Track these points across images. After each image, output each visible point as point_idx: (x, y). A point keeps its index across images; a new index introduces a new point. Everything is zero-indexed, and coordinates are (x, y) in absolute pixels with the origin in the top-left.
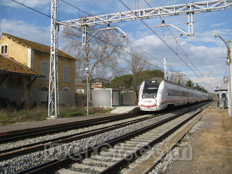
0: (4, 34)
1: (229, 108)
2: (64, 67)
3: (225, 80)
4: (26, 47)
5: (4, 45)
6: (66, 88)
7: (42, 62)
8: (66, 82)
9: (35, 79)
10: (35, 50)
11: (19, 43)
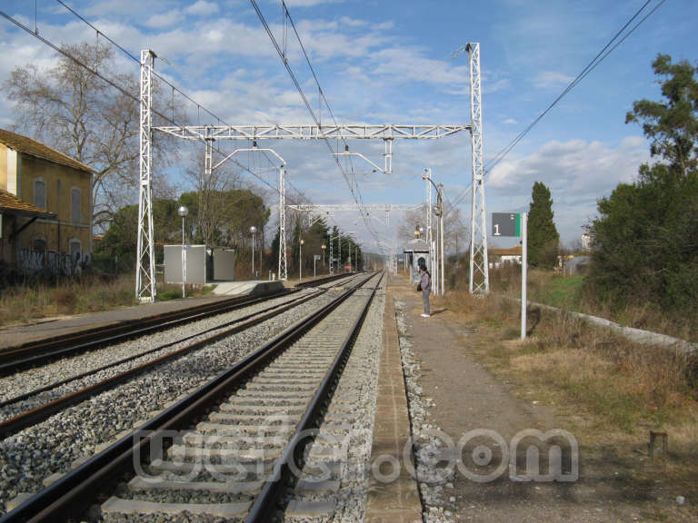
2: (73, 190)
4: (3, 146)
6: (74, 240)
7: (36, 180)
8: (76, 227)
9: (33, 221)
10: (23, 154)
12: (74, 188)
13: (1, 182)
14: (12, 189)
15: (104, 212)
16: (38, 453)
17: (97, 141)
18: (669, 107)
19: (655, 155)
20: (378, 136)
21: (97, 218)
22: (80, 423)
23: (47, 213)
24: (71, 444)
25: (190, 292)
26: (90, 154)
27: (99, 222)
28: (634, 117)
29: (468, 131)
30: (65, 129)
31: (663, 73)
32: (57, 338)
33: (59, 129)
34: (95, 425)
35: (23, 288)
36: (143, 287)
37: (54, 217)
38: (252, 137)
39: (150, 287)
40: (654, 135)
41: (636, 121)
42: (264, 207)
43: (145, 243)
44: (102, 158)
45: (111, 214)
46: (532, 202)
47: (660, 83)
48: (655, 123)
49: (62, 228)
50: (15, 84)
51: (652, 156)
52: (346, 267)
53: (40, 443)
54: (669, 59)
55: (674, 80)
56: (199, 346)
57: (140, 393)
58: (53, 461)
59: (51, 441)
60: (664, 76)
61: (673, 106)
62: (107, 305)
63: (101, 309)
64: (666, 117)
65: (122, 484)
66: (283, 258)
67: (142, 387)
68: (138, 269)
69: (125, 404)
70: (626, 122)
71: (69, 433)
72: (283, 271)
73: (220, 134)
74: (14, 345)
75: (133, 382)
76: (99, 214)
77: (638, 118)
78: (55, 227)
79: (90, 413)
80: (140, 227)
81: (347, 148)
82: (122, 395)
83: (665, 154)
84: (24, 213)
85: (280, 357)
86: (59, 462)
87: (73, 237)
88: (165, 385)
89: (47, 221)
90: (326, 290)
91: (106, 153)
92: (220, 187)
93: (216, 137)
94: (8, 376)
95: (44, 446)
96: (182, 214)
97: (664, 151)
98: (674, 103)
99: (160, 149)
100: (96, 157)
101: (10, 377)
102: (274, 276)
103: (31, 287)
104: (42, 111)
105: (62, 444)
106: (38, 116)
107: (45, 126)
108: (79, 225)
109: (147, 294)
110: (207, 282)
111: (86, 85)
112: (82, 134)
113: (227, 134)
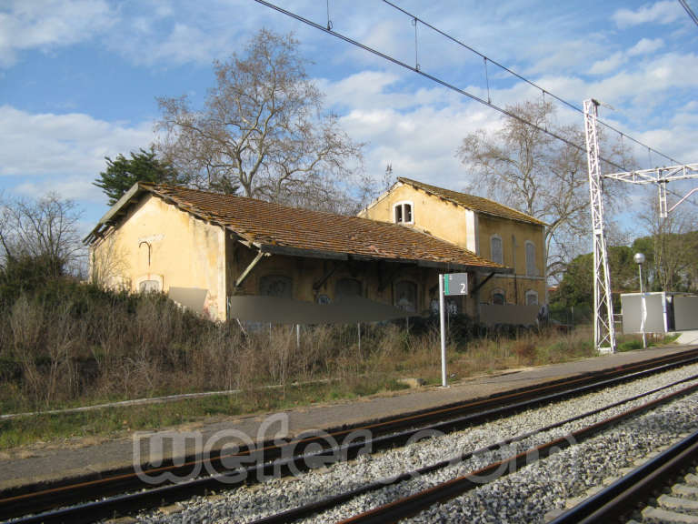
0: (403, 181)
2: (528, 244)
4: (459, 206)
5: (402, 204)
6: (532, 292)
7: (492, 236)
8: (532, 280)
9: (490, 277)
10: (480, 213)
11: (443, 199)
12: (528, 241)
13: (462, 241)
14: (471, 247)
15: (558, 263)
16: (512, 502)
17: (546, 194)
21: (551, 270)
22: (550, 476)
23: (504, 268)
24: (542, 496)
25: (652, 342)
26: (541, 208)
27: (553, 274)
30: (515, 186)
33: (509, 187)
34: (564, 478)
35: (486, 341)
36: (601, 338)
37: (511, 271)
39: (609, 338)
44: (552, 210)
45: (564, 265)
49: (519, 281)
50: (467, 149)
53: (513, 492)
56: (666, 401)
57: (608, 448)
58: (526, 511)
59: (524, 491)
62: (566, 357)
63: (562, 361)
67: (609, 442)
68: (596, 319)
69: (593, 459)
71: (540, 484)
73: (673, 175)
75: (600, 436)
76: (552, 265)
78: (512, 281)
79: (559, 466)
80: (596, 277)
82: (590, 450)
84: (484, 269)
86: (532, 513)
87: (529, 290)
88: (634, 440)
89: (504, 275)
91: (555, 205)
93: (669, 179)
94: (479, 425)
95: (518, 496)
96: (638, 261)
99: (609, 196)
100: (546, 210)
101: (482, 427)
103: (493, 340)
104: (492, 171)
105: (534, 495)
106: (489, 176)
107: (496, 185)
108: (534, 278)
109: (606, 344)
110: (668, 331)
111: (531, 142)
112: (531, 189)
113: (682, 174)
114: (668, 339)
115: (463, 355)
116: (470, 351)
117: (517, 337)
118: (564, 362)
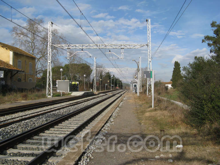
1: (138, 93)
2: (30, 64)
3: (136, 76)
4: (8, 50)
6: (30, 79)
7: (18, 60)
8: (31, 75)
9: (17, 73)
10: (15, 52)
11: (2, 47)
12: (30, 63)
13: (8, 61)
14: (11, 63)
15: (40, 70)
16: (5, 134)
17: (38, 49)
18: (216, 38)
19: (212, 53)
20: (120, 48)
21: (38, 72)
22: (18, 127)
23: (21, 70)
24: (14, 132)
25: (64, 94)
26: (36, 52)
27: (39, 73)
28: (204, 41)
29: (147, 46)
30: (29, 45)
31: (214, 27)
32: (19, 107)
33: (27, 45)
34: (22, 128)
35: (13, 93)
36: (49, 93)
37: (23, 72)
38: (81, 48)
39: (51, 93)
40: (211, 46)
41: (205, 42)
42: (90, 68)
43: (49, 79)
44: (40, 54)
45: (42, 71)
46: (174, 67)
47: (213, 30)
48: (211, 43)
49: (26, 75)
50: (14, 31)
51: (210, 53)
52: (117, 88)
53: (6, 131)
54: (216, 22)
55: (217, 29)
57: (37, 120)
58: (8, 136)
59: (9, 131)
60: (214, 28)
61: (217, 37)
62: (37, 98)
63: (35, 99)
64: (214, 41)
65: (24, 141)
66: (95, 84)
67: (38, 119)
68: (47, 87)
69: (32, 123)
70: (202, 42)
71: (14, 129)
72: (95, 89)
73: (72, 47)
74: (6, 108)
75: (36, 118)
76: (38, 71)
77: (206, 41)
78: (24, 75)
79: (21, 125)
80: (48, 75)
81: (110, 51)
82: (31, 121)
83: (215, 52)
84: (15, 70)
85: (82, 113)
86: (10, 136)
87: (29, 78)
88: (45, 118)
89: (21, 73)
90: (107, 94)
91: (41, 52)
92: (75, 62)
93: (71, 48)
94: (3, 116)
95: (7, 132)
96: (61, 71)
97: (214, 51)
98: (217, 36)
99: (57, 51)
100: (38, 53)
101: (4, 117)
102: (91, 90)
103: (15, 93)
104: (22, 39)
105: (12, 132)
106: (20, 41)
107: (23, 44)
108: (32, 74)
109: (50, 95)
110: (69, 92)
111: (35, 31)
112: (34, 46)
113: (74, 47)
114: (69, 94)
115: (5, 97)
116: (7, 96)
117: (23, 92)
118: (36, 99)
